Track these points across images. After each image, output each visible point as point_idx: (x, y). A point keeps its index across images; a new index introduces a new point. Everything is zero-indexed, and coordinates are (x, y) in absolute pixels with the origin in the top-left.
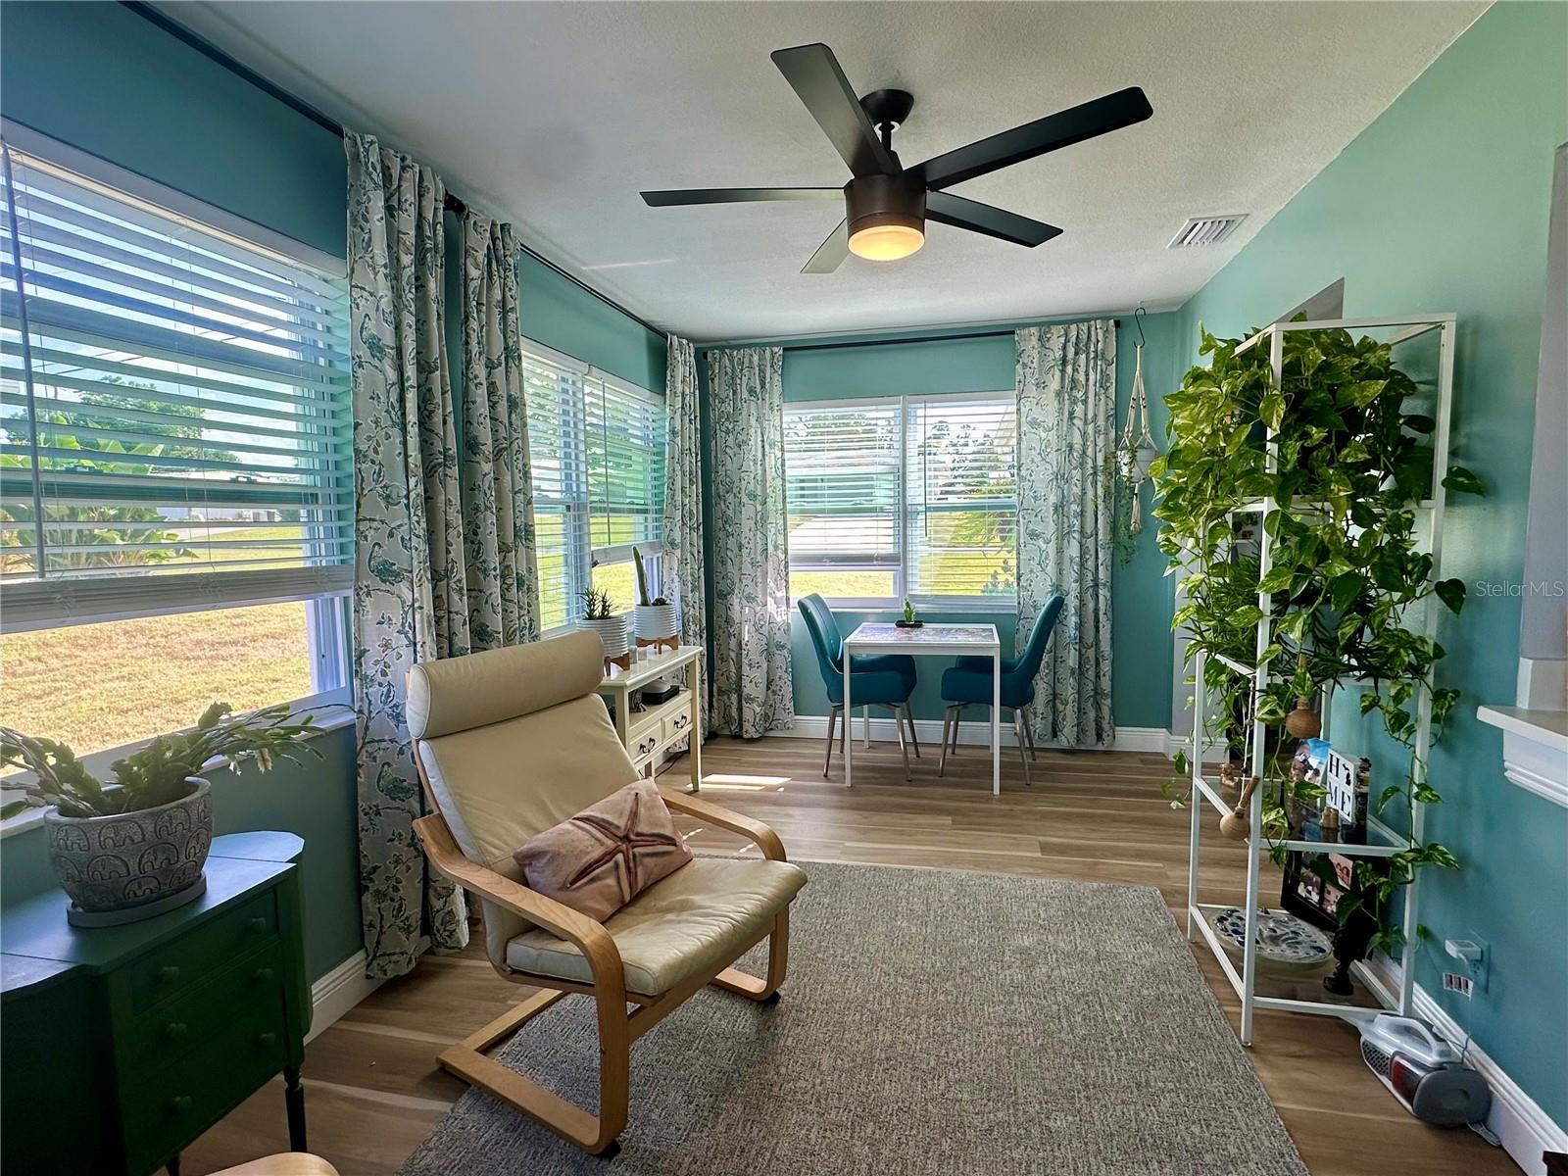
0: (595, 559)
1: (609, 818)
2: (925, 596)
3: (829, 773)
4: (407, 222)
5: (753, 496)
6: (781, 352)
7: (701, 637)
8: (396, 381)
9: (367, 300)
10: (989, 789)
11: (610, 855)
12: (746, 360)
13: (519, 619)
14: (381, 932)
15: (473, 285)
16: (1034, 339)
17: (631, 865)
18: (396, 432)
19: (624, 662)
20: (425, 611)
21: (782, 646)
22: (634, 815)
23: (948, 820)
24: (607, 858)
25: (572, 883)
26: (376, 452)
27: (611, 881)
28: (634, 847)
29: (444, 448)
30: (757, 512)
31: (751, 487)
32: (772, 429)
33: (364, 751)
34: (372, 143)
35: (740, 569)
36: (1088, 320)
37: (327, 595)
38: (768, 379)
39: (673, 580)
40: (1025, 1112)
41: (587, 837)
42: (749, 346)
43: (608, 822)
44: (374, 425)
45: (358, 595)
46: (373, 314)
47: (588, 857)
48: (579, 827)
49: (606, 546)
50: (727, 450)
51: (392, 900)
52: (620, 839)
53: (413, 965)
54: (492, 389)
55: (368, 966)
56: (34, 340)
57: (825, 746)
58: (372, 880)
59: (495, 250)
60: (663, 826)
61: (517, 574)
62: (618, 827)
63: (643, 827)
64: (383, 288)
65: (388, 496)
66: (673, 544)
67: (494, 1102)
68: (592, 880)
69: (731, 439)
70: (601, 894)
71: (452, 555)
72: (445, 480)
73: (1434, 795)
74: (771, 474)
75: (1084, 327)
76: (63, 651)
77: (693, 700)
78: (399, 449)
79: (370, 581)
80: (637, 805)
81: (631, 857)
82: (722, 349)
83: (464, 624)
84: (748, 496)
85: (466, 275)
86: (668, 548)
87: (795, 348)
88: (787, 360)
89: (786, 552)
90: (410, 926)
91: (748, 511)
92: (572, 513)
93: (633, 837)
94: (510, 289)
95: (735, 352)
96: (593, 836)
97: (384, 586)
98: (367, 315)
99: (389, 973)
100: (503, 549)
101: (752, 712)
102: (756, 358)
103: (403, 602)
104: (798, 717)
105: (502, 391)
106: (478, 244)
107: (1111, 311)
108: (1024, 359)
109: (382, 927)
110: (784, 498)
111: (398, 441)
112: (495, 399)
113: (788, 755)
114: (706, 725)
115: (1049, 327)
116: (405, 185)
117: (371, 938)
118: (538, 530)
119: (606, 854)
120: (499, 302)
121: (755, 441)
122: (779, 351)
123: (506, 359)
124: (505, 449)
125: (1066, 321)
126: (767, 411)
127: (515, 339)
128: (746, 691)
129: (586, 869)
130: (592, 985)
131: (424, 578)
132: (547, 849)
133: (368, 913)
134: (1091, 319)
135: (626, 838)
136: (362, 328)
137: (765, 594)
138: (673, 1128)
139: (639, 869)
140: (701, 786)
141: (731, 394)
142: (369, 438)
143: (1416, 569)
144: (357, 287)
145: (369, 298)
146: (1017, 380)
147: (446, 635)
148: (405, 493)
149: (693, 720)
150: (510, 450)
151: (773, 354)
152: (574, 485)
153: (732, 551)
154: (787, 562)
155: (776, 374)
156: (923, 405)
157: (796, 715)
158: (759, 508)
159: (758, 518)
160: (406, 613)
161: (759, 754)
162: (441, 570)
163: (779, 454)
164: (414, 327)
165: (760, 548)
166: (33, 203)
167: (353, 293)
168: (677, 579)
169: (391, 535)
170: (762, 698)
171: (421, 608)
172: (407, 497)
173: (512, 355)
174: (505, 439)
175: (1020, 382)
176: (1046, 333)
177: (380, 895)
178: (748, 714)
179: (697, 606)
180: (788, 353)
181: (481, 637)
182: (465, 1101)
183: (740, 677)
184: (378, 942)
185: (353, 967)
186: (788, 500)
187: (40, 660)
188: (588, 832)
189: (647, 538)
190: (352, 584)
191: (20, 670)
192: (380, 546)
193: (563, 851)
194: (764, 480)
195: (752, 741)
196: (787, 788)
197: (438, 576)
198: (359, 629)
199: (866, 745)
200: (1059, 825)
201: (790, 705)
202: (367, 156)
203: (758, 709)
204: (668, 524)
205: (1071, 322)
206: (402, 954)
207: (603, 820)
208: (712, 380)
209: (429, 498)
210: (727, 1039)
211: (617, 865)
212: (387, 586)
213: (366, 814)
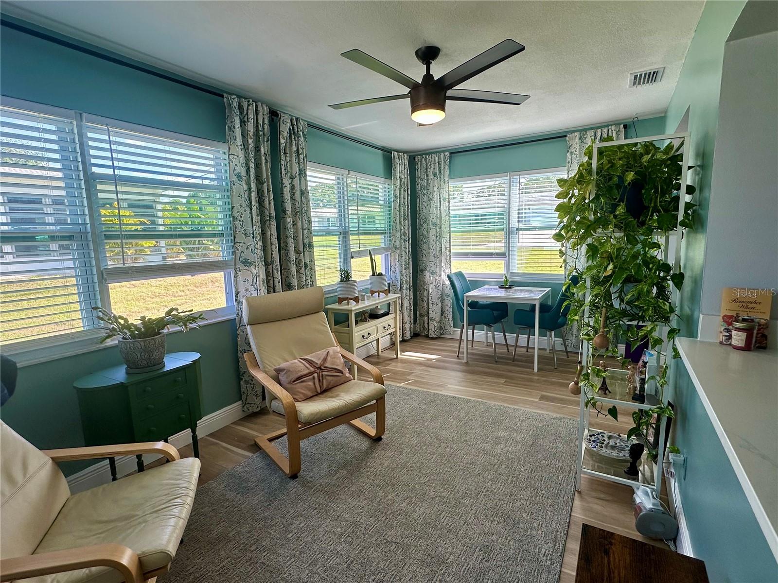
0: (353, 255)
1: (314, 360)
2: (519, 273)
3: (459, 355)
4: (251, 128)
5: (435, 225)
6: (449, 155)
7: (410, 290)
8: (247, 189)
9: (236, 159)
10: (530, 368)
11: (312, 373)
12: (433, 160)
13: (306, 281)
14: (247, 396)
15: (282, 146)
16: (577, 139)
17: (321, 378)
18: (248, 209)
19: (356, 300)
20: (261, 277)
21: (448, 295)
22: (325, 360)
23: (503, 381)
24: (310, 374)
25: (294, 381)
26: (241, 217)
27: (311, 383)
28: (322, 372)
29: (269, 214)
30: (437, 232)
31: (434, 221)
32: (445, 192)
33: (239, 329)
34: (234, 98)
35: (429, 259)
36: (608, 126)
37: (229, 270)
38: (442, 169)
39: (396, 264)
40: (454, 495)
41: (302, 365)
42: (434, 153)
43: (313, 361)
44: (240, 207)
45: (236, 271)
46: (238, 164)
47: (301, 373)
48: (300, 362)
49: (358, 249)
50: (424, 204)
51: (251, 384)
52: (317, 368)
53: (259, 409)
54: (293, 188)
55: (243, 407)
56: (119, 189)
57: (459, 342)
58: (244, 377)
59: (293, 129)
60: (337, 365)
61: (305, 262)
62: (317, 364)
63: (328, 365)
64: (241, 154)
65: (246, 234)
66: (396, 248)
67: (266, 456)
68: (302, 382)
69: (425, 198)
70: (306, 387)
71: (273, 256)
72: (270, 226)
73: (665, 381)
74: (444, 214)
75: (605, 130)
76: (191, 288)
77: (395, 318)
78: (249, 215)
79: (240, 265)
80: (327, 356)
81: (321, 375)
82: (421, 155)
83: (279, 282)
84: (433, 225)
85: (280, 142)
86: (394, 250)
87: (455, 153)
88: (453, 159)
89: (450, 251)
90: (257, 394)
91: (433, 232)
92: (342, 235)
93: (323, 368)
94: (300, 145)
95: (427, 157)
96: (305, 366)
97: (245, 268)
98: (236, 165)
99: (250, 410)
100: (297, 252)
101: (434, 325)
102: (437, 159)
103: (253, 274)
104: (454, 329)
105: (297, 188)
106: (284, 129)
107: (620, 120)
108: (572, 150)
109: (247, 394)
110: (450, 225)
111: (248, 212)
112: (294, 191)
113: (446, 346)
114: (412, 330)
115: (586, 131)
116: (249, 111)
117: (244, 397)
118: (315, 244)
119: (309, 373)
120: (295, 151)
121: (436, 198)
122: (447, 154)
123: (299, 174)
124: (299, 212)
125: (595, 128)
126: (442, 183)
127: (303, 166)
128: (430, 316)
129: (300, 377)
130: (284, 415)
131: (261, 264)
132: (286, 368)
133: (243, 388)
134: (610, 125)
135: (320, 368)
136: (234, 170)
137: (440, 271)
138: (319, 475)
139: (324, 381)
140: (399, 356)
141: (425, 176)
142: (238, 212)
143: (654, 267)
144: (232, 154)
145: (237, 158)
146: (568, 161)
147: (272, 286)
148: (252, 232)
149: (396, 327)
150: (302, 212)
151: (445, 156)
152: (343, 224)
153: (425, 251)
154: (450, 256)
155: (446, 166)
156: (519, 177)
157: (454, 328)
158: (438, 230)
159: (438, 235)
160: (254, 278)
161: (434, 345)
162: (269, 261)
163: (447, 204)
164: (253, 168)
165: (438, 249)
166: (117, 143)
167: (230, 157)
168: (398, 263)
169: (247, 248)
170: (438, 319)
171: (259, 276)
172: (253, 234)
173: (302, 173)
174: (299, 208)
175: (569, 162)
176: (584, 135)
177: (246, 382)
178: (431, 327)
179: (408, 276)
180: (453, 155)
181: (288, 287)
182: (257, 454)
183: (428, 308)
184: (246, 399)
185: (238, 406)
186: (451, 226)
187: (183, 291)
188: (303, 364)
189: (385, 245)
190: (233, 267)
191: (177, 295)
192: (243, 253)
193: (291, 370)
194: (441, 217)
195: (433, 339)
196: (437, 360)
197: (268, 264)
198: (237, 284)
199: (485, 344)
200: (558, 388)
201: (451, 323)
202: (233, 104)
203: (436, 325)
204: (394, 239)
205: (597, 128)
206: (255, 404)
207: (311, 360)
208: (418, 170)
209: (263, 234)
210: (354, 450)
211: (314, 378)
212: (247, 268)
213: (241, 352)
